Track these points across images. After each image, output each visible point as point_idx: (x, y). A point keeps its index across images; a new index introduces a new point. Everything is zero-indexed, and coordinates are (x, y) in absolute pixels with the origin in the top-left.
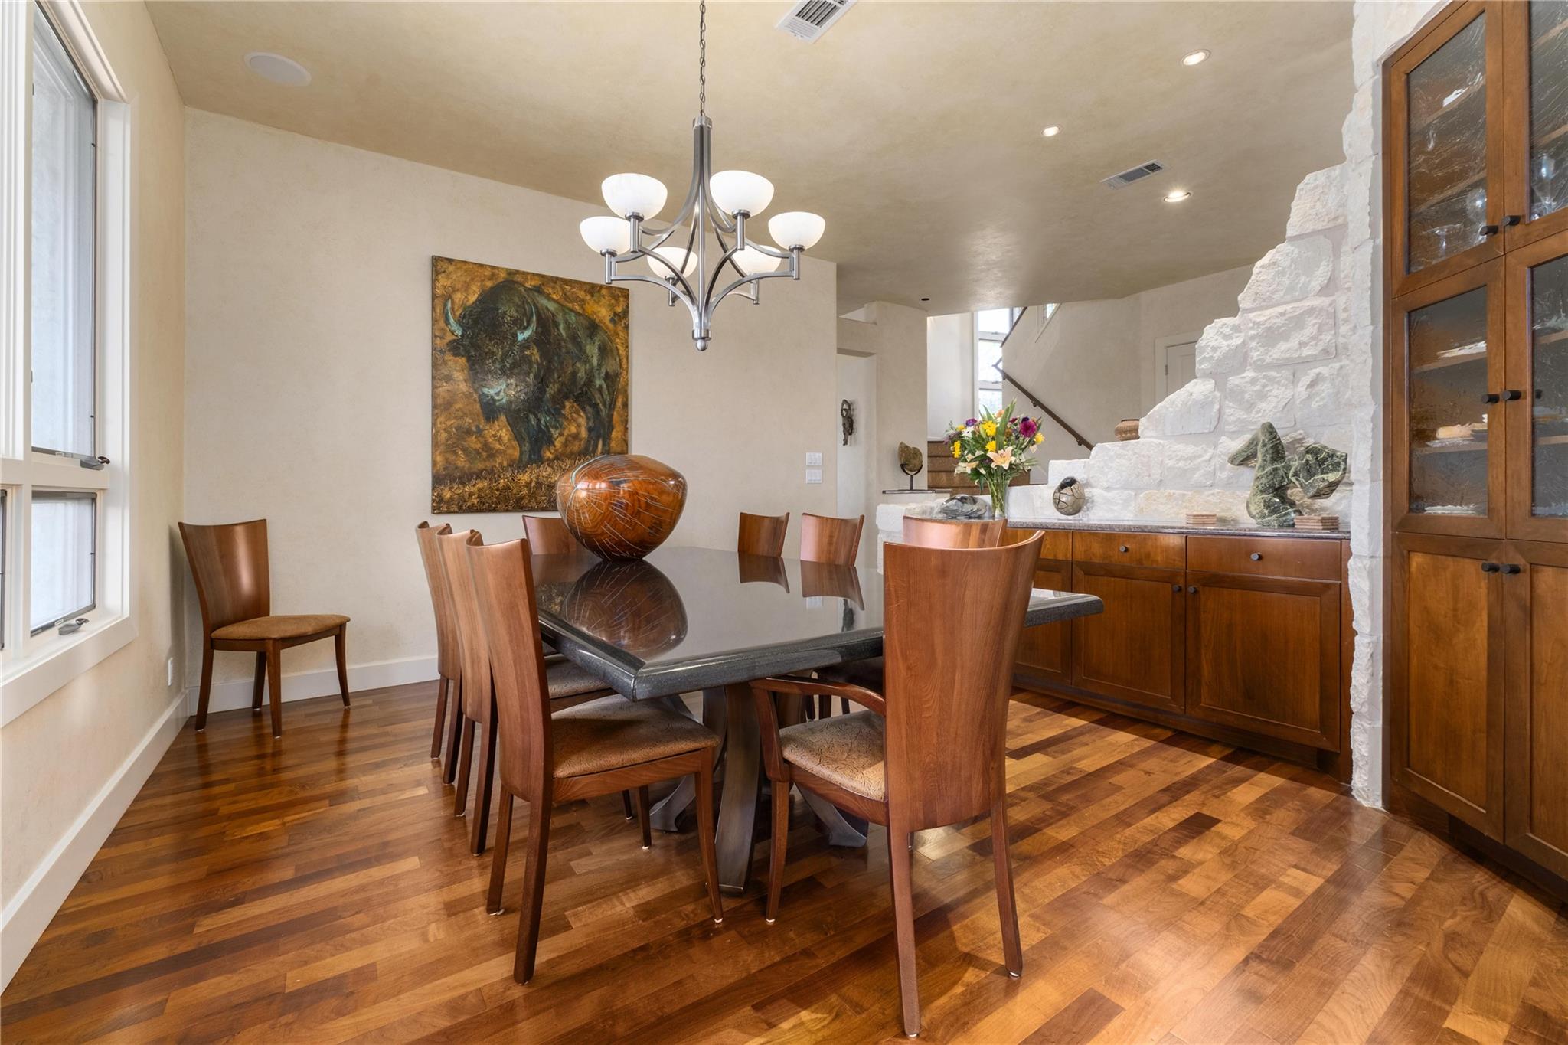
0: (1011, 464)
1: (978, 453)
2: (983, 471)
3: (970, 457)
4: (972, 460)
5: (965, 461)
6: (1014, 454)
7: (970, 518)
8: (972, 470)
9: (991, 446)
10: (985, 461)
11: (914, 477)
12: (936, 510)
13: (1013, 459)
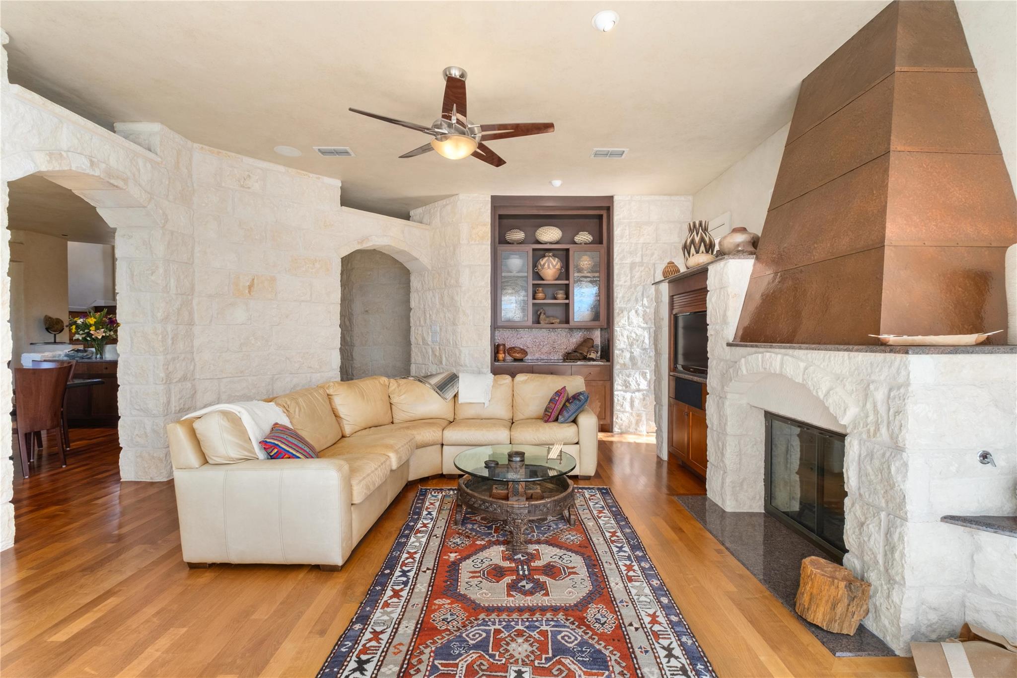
0: (103, 336)
1: (86, 331)
2: (88, 339)
3: (81, 332)
4: (82, 334)
5: (79, 334)
6: (105, 332)
7: (83, 358)
8: (82, 338)
9: (93, 328)
10: (89, 334)
11: (57, 336)
12: (63, 355)
13: (104, 334)
